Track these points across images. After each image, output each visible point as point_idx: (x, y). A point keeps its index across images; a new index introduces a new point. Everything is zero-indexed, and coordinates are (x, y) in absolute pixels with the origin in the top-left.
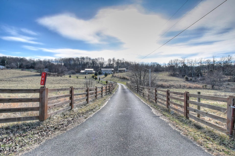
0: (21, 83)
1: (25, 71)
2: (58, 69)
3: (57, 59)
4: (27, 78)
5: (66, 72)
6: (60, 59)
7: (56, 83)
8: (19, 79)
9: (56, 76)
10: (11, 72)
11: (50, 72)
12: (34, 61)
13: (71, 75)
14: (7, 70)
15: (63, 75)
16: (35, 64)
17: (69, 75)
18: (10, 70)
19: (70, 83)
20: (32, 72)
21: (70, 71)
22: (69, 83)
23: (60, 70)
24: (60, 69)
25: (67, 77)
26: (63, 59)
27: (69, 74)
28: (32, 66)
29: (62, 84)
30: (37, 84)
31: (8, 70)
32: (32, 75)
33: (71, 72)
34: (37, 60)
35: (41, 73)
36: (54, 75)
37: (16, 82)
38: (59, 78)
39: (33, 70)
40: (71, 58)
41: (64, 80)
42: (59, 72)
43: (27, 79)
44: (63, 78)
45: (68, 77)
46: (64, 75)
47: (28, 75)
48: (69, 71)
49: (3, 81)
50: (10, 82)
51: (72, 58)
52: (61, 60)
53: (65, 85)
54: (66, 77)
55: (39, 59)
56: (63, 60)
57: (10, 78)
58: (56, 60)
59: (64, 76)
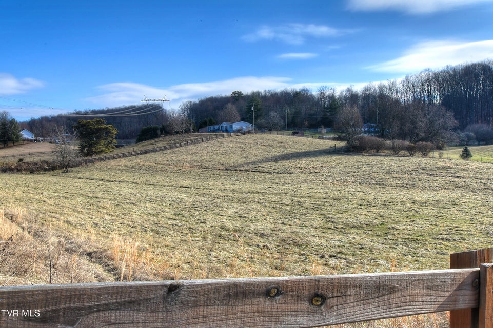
0: (282, 181)
1: (302, 135)
2: (413, 123)
3: (411, 80)
4: (303, 162)
5: (448, 135)
6: (424, 77)
7: (400, 183)
8: (280, 166)
9: (402, 152)
10: (264, 142)
11: (382, 135)
12: (332, 98)
13: (470, 148)
14: (255, 135)
15: (432, 150)
16: (335, 108)
17: (462, 149)
18: (263, 136)
19: (462, 187)
20: (323, 138)
21: (468, 127)
22: (457, 186)
23: (423, 125)
24: (422, 123)
25: (452, 156)
26: (436, 76)
27: (461, 145)
28: (325, 115)
29: (424, 188)
30: (328, 184)
31: (259, 137)
32: (320, 148)
33: (476, 133)
34: (341, 94)
35: (349, 143)
36: (395, 150)
37: (269, 176)
38: (417, 160)
39: (327, 133)
40: (474, 66)
41: (432, 172)
42: (417, 134)
43: (302, 166)
44: (433, 162)
45: (457, 156)
46: (439, 148)
47: (308, 149)
48: (462, 127)
49: (240, 170)
50: (255, 173)
51: (479, 65)
52: (429, 81)
53: (437, 198)
54: (445, 156)
55: (348, 90)
56: (437, 80)
57: (259, 162)
58: (408, 82)
59: (436, 154)
